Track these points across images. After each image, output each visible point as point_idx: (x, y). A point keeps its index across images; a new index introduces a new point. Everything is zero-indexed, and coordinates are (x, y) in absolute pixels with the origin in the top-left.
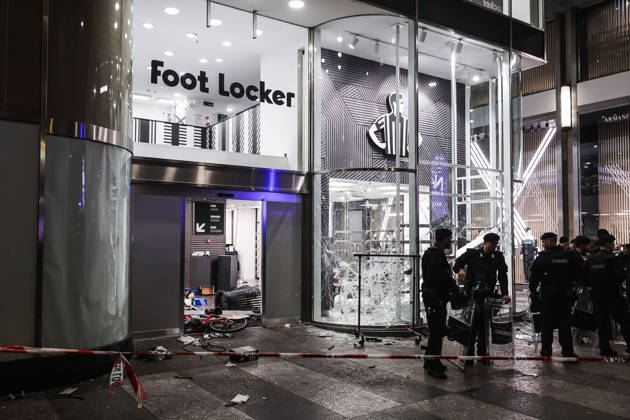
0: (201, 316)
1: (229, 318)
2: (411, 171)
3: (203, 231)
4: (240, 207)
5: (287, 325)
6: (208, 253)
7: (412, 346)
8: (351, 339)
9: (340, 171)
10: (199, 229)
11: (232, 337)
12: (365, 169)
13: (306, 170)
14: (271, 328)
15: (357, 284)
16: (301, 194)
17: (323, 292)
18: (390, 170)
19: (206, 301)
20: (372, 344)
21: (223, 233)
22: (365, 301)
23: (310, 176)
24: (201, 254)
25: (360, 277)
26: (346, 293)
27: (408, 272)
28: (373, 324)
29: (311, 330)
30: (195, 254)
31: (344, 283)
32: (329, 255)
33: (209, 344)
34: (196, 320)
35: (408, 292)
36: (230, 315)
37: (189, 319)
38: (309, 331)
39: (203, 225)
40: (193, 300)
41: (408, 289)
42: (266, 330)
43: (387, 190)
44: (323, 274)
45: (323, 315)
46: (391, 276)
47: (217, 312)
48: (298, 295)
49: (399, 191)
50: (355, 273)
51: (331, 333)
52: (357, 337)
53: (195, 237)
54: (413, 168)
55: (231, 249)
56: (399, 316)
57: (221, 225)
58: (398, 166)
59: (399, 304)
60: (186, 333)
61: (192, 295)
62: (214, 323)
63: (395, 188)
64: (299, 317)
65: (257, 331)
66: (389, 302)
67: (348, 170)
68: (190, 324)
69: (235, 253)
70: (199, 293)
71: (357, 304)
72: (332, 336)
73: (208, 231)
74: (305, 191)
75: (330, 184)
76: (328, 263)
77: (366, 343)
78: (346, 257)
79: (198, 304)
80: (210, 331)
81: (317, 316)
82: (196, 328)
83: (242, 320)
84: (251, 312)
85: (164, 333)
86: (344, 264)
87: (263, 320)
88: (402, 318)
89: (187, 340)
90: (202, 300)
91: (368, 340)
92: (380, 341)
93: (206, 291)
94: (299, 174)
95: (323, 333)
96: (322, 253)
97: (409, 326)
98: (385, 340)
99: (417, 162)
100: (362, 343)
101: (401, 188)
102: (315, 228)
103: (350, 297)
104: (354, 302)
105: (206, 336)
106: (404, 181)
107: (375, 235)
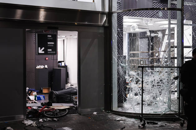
0: (39, 107)
1: (56, 108)
2: (179, 10)
3: (43, 52)
4: (68, 37)
5: (95, 113)
6: (46, 66)
7: (178, 127)
8: (137, 122)
9: (130, 10)
10: (41, 51)
11: (58, 120)
12: (147, 9)
13: (107, 10)
14: (84, 115)
15: (141, 86)
16: (103, 26)
17: (118, 92)
18: (164, 9)
19: (44, 97)
20: (151, 125)
21: (56, 53)
22: (147, 97)
23: (110, 15)
24: (42, 67)
25: (142, 82)
26: (134, 92)
27: (176, 78)
28: (152, 112)
29: (111, 116)
30: (38, 67)
31: (133, 85)
32: (122, 67)
33: (42, 125)
34: (34, 109)
35: (176, 91)
36: (57, 106)
37: (30, 109)
38: (110, 116)
39: (43, 48)
40: (35, 96)
41: (176, 89)
42: (81, 116)
43: (163, 23)
44: (119, 79)
45: (118, 107)
46: (164, 81)
47: (49, 104)
48: (102, 93)
49: (170, 24)
50: (139, 78)
51: (124, 118)
52: (141, 121)
53: (38, 57)
54: (180, 8)
55: (63, 64)
56: (169, 107)
57: (55, 48)
58: (169, 6)
59: (170, 99)
60: (28, 118)
61: (35, 93)
62: (46, 111)
63: (167, 22)
64: (103, 108)
65: (75, 117)
66: (163, 98)
67: (136, 10)
68: (30, 113)
69: (66, 67)
70: (40, 92)
71: (141, 99)
72: (125, 120)
73: (46, 52)
74: (106, 24)
75: (124, 20)
76: (121, 72)
77: (146, 125)
78: (133, 68)
79: (39, 99)
80: (43, 117)
81: (115, 108)
82: (35, 114)
83: (65, 110)
84: (72, 105)
85: (13, 118)
86: (132, 73)
87: (79, 109)
88: (172, 108)
89: (29, 122)
90: (42, 97)
91: (148, 123)
92: (157, 124)
93: (45, 91)
94: (103, 13)
95: (119, 118)
96: (118, 66)
97: (176, 114)
98: (160, 123)
99: (183, 5)
100: (144, 125)
101: (172, 22)
102: (113, 49)
103: (136, 95)
104: (139, 98)
105: (41, 120)
106: (174, 17)
107: (157, 55)
